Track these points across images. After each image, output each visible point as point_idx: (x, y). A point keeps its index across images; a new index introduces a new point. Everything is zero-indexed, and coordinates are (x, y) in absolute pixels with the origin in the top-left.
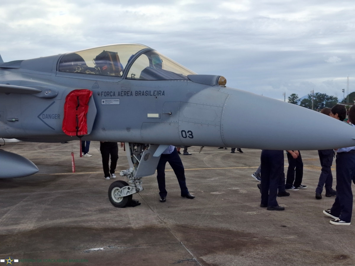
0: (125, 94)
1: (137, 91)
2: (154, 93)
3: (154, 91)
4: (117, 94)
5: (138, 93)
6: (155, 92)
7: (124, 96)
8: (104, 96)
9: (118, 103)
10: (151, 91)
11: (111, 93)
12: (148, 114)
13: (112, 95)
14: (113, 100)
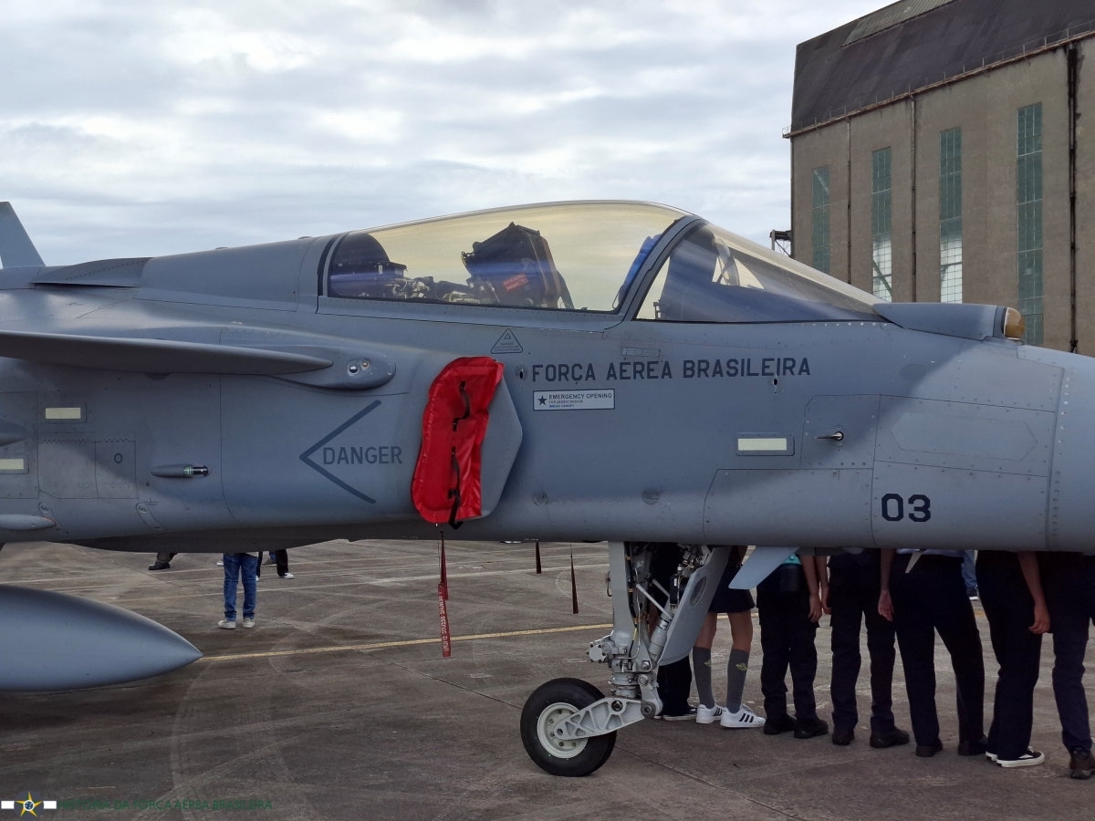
0: (640, 372)
1: (692, 362)
2: (764, 367)
3: (764, 360)
4: (601, 372)
5: (694, 369)
6: (767, 363)
7: (635, 377)
8: (547, 378)
9: (608, 403)
10: (749, 360)
11: (577, 368)
12: (740, 440)
13: (581, 376)
14: (585, 392)
